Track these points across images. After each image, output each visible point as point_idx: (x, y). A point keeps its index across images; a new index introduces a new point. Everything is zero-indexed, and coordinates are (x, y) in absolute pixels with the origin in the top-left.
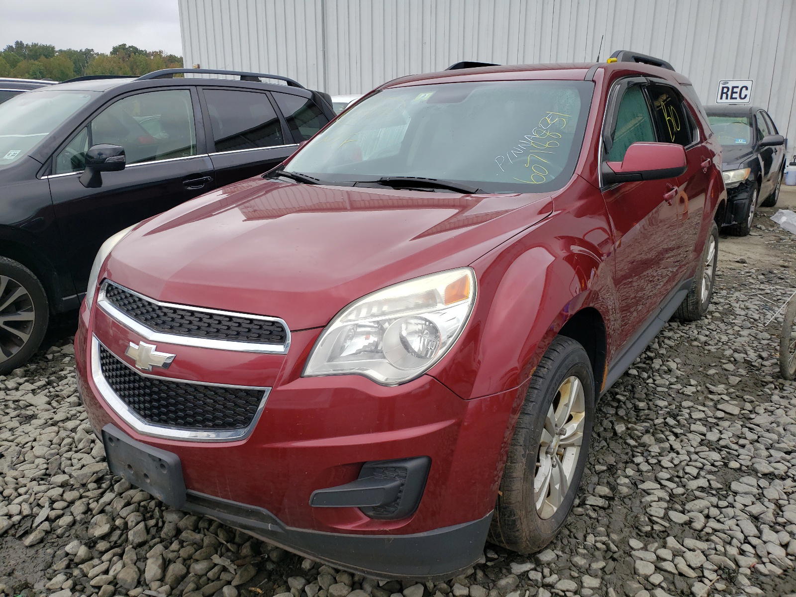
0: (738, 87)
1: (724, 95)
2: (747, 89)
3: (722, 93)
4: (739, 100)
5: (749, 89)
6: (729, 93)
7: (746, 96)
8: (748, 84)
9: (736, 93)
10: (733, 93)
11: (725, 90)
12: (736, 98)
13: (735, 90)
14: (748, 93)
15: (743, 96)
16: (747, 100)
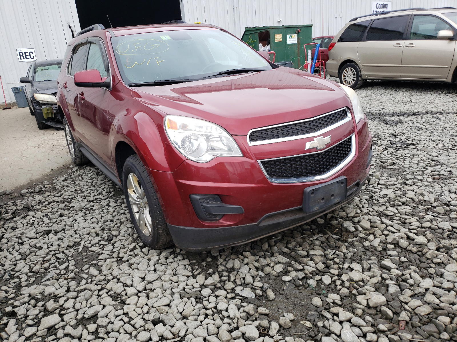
0: (27, 52)
1: (22, 57)
2: (33, 53)
3: (20, 56)
4: (30, 60)
5: (34, 53)
6: (24, 56)
7: (33, 57)
8: (32, 50)
9: (28, 55)
10: (26, 56)
11: (21, 54)
12: (29, 59)
13: (27, 54)
14: (34, 55)
15: (32, 57)
16: (35, 59)
